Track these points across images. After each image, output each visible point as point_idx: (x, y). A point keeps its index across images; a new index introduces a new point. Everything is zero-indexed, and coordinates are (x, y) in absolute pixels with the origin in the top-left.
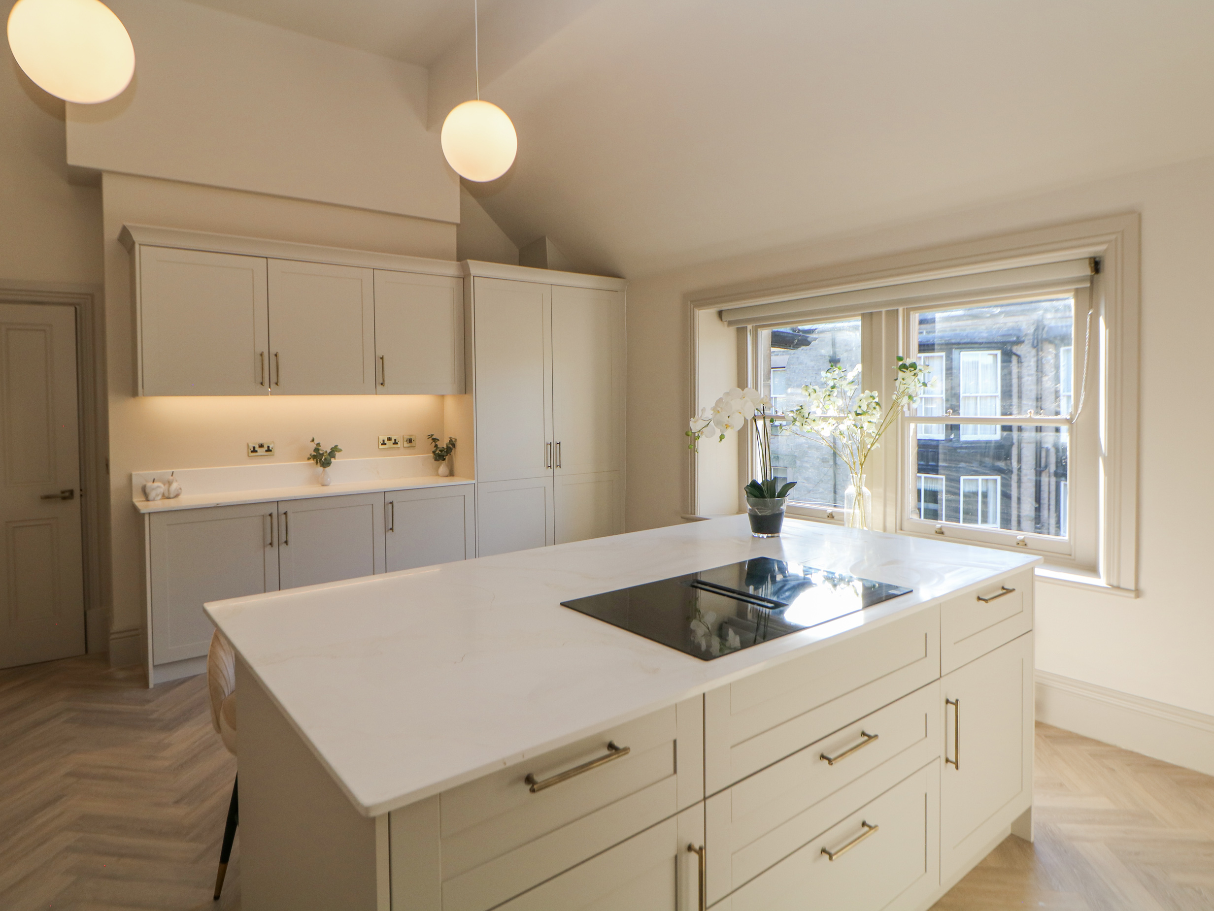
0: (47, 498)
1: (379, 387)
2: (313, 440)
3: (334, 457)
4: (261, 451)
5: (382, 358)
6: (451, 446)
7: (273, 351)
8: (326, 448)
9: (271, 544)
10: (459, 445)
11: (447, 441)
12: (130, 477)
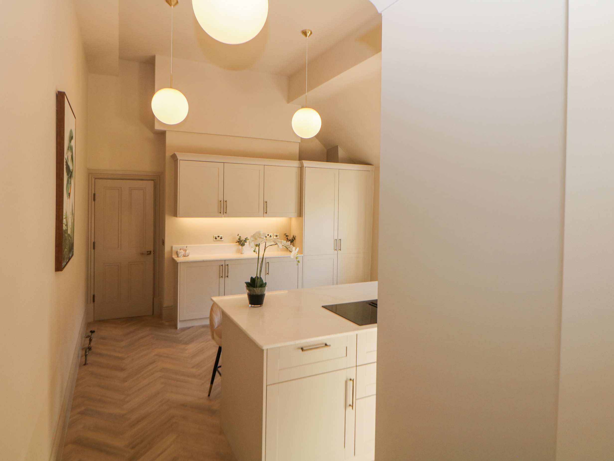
0: (142, 254)
1: (265, 214)
2: (238, 235)
3: (246, 242)
4: (219, 239)
5: (266, 202)
6: (293, 239)
7: (225, 200)
8: (243, 238)
9: (222, 277)
10: (297, 239)
11: (292, 237)
12: (172, 248)
